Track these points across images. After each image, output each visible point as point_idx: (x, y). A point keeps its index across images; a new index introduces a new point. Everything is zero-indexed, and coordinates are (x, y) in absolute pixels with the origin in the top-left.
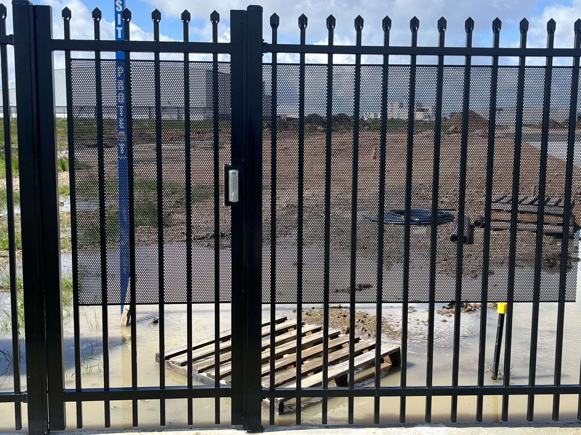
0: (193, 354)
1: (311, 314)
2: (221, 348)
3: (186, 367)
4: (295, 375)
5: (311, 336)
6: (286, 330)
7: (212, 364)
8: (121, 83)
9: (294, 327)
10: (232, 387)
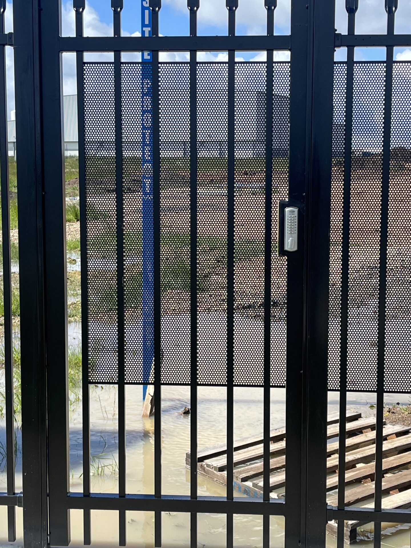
0: (234, 457)
1: (395, 411)
2: (272, 450)
3: (226, 472)
4: (373, 491)
5: (396, 441)
6: (360, 430)
7: (260, 471)
8: (148, 100)
9: (372, 427)
10: (286, 502)
